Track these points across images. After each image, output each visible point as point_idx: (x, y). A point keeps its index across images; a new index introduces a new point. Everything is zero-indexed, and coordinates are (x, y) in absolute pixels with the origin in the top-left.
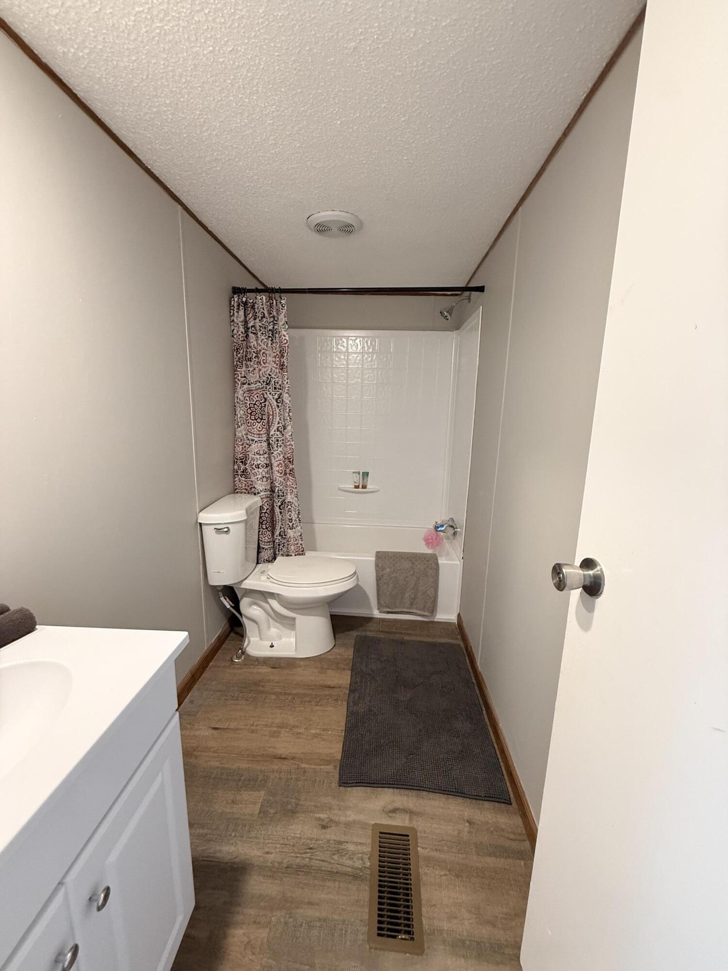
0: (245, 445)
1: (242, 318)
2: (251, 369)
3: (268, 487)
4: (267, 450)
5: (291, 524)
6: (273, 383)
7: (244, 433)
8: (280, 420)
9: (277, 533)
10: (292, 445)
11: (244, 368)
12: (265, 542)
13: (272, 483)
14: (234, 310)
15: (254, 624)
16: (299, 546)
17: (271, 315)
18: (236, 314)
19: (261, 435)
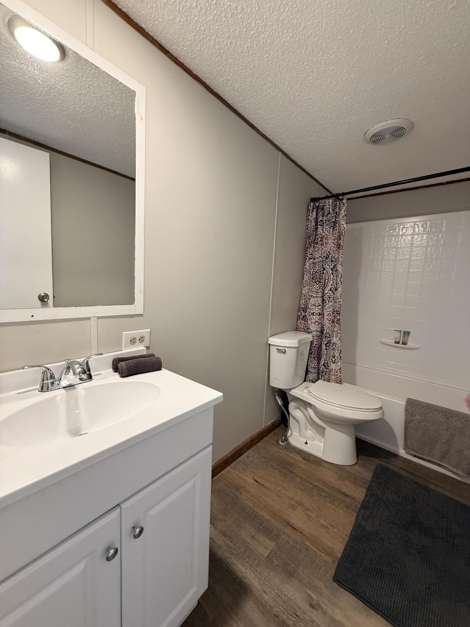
0: (307, 299)
1: (315, 216)
2: (317, 249)
3: (319, 329)
4: (321, 304)
5: (334, 360)
6: (330, 257)
7: (307, 291)
8: (333, 283)
9: (322, 363)
10: (340, 302)
11: (312, 249)
12: (311, 367)
13: (322, 327)
14: (310, 212)
15: (296, 423)
16: (338, 377)
17: (335, 212)
18: (311, 214)
19: (318, 292)
